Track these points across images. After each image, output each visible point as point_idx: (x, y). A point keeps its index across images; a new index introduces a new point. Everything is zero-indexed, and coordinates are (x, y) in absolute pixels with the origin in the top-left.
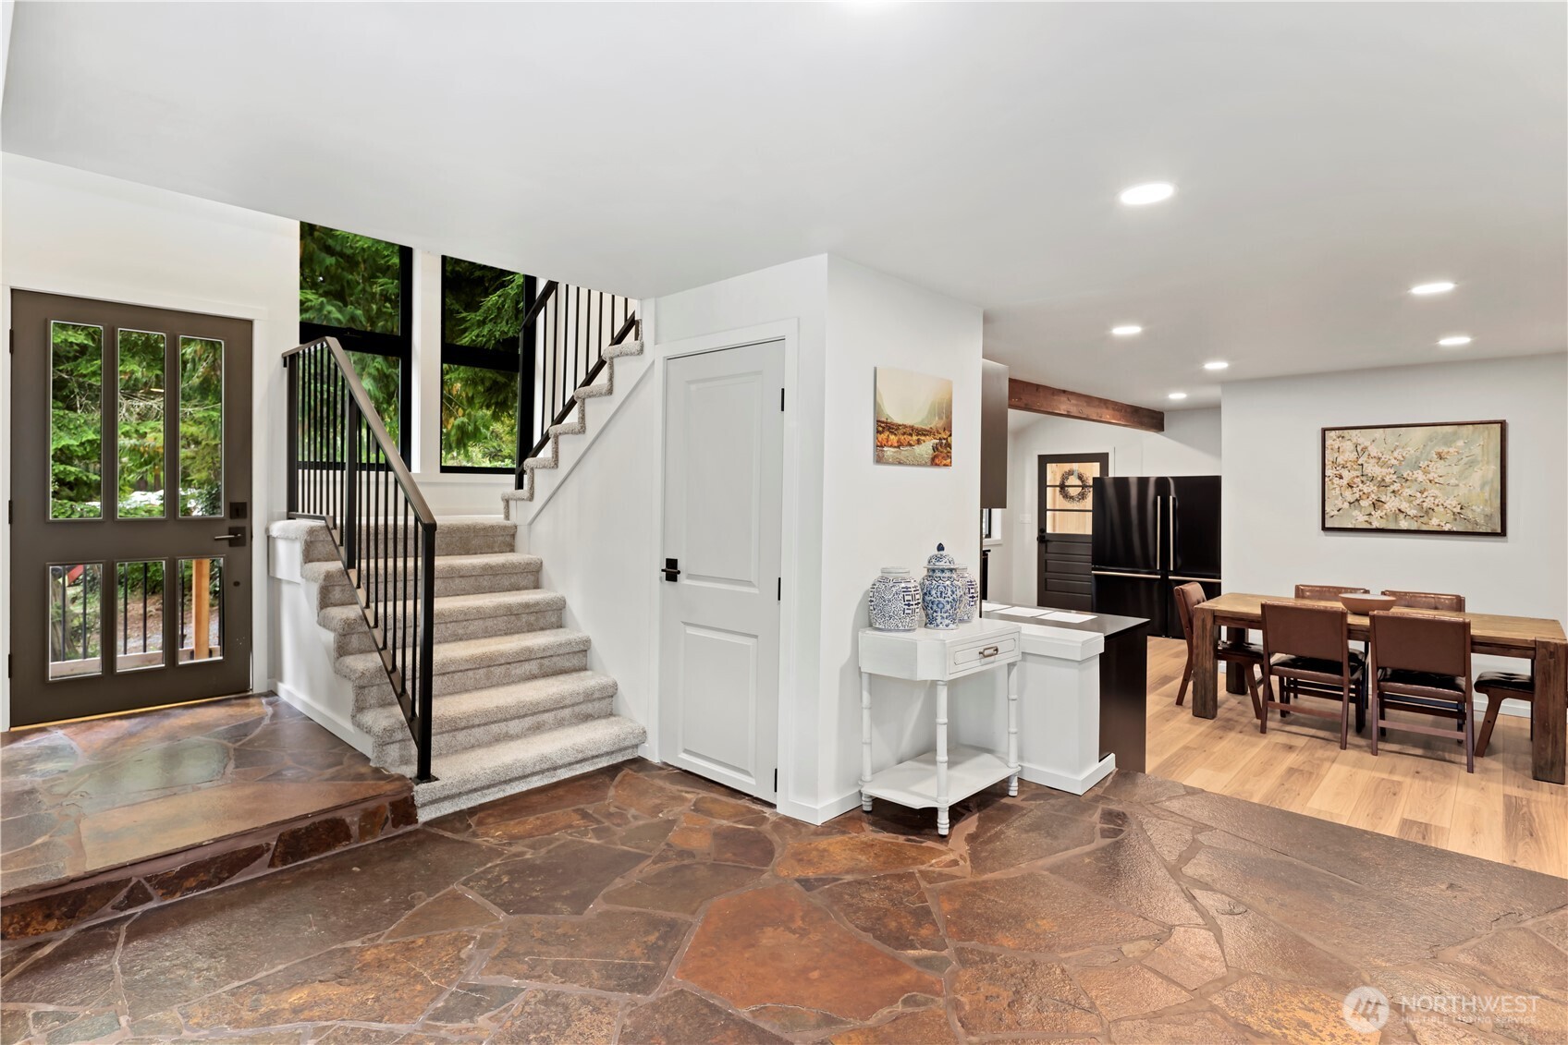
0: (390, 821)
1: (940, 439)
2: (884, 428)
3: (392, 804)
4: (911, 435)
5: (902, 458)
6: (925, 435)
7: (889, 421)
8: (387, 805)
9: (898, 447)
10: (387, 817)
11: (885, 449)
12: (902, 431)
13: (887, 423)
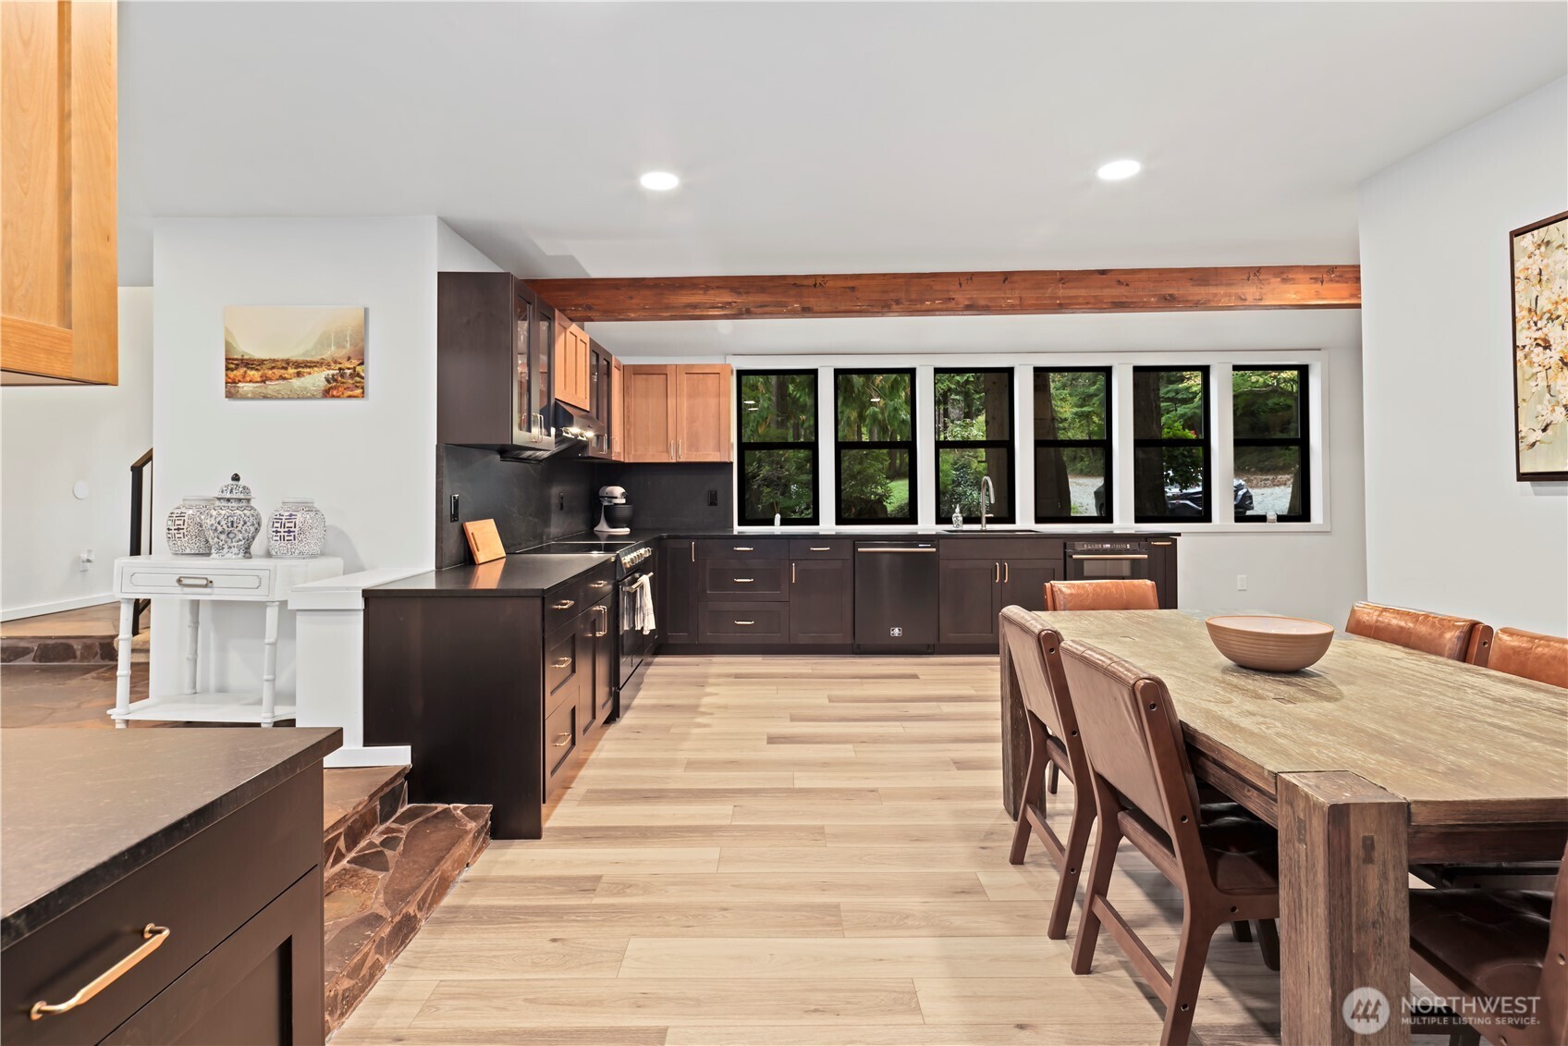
0: (99, 655)
1: (340, 369)
2: (237, 365)
3: (100, 644)
4: (286, 369)
5: (269, 392)
6: (310, 367)
7: (246, 357)
8: (97, 644)
9: (264, 382)
10: (97, 653)
11: (240, 385)
12: (269, 365)
13: (242, 360)
